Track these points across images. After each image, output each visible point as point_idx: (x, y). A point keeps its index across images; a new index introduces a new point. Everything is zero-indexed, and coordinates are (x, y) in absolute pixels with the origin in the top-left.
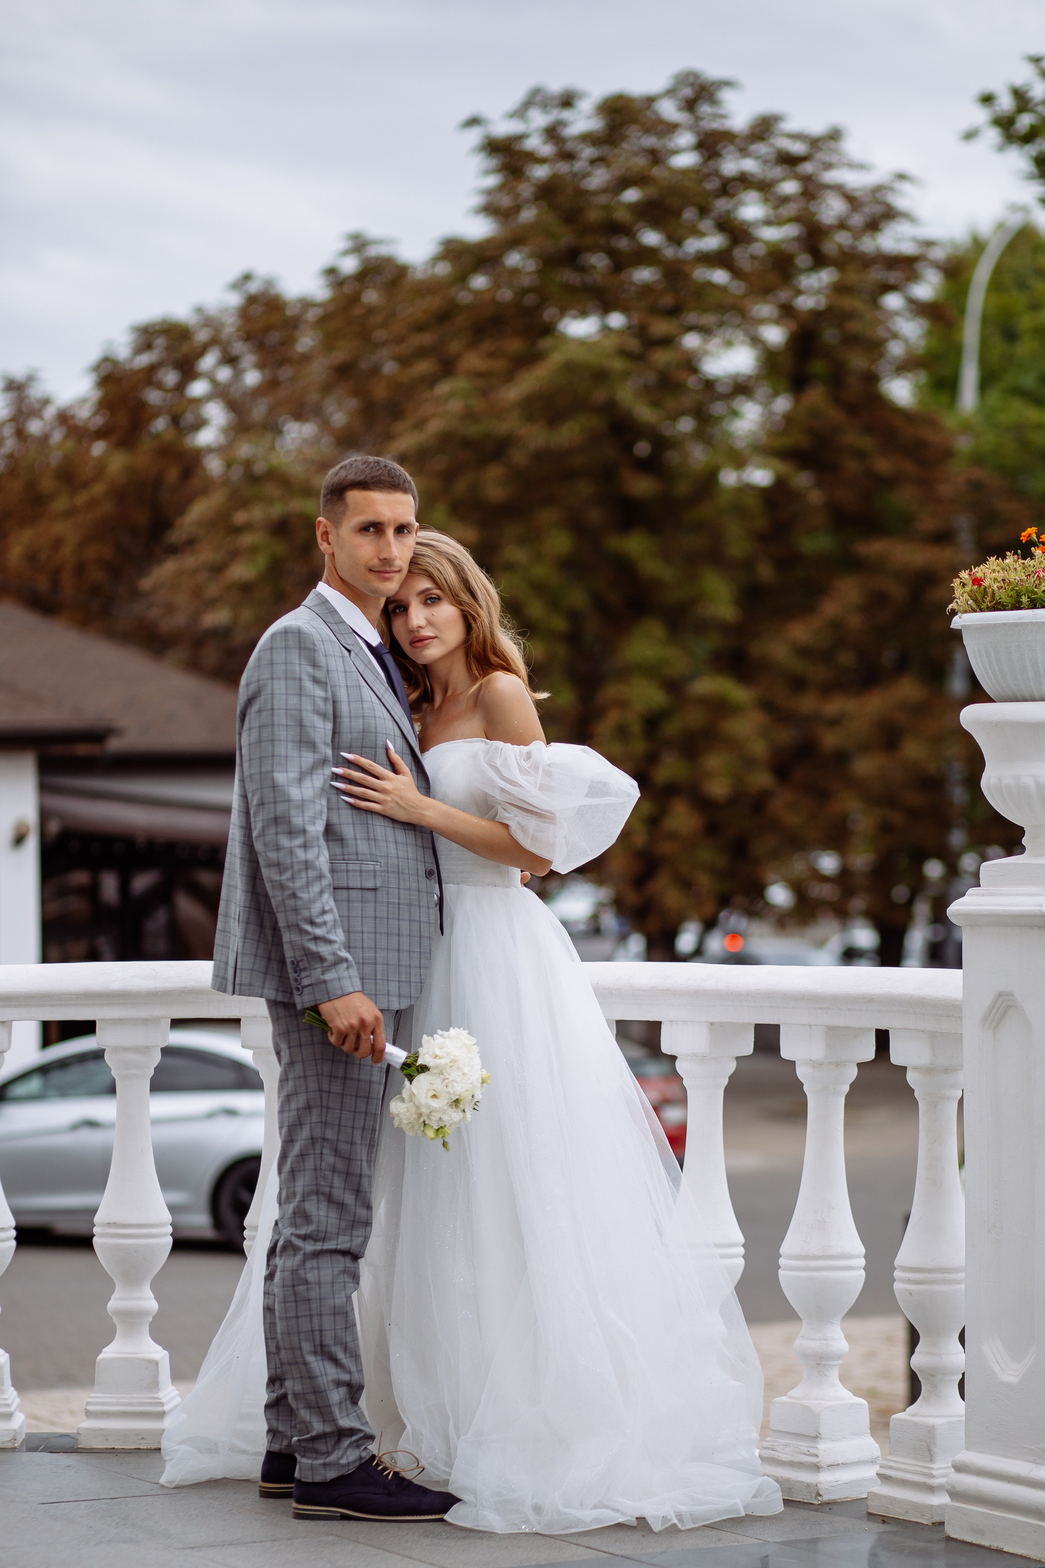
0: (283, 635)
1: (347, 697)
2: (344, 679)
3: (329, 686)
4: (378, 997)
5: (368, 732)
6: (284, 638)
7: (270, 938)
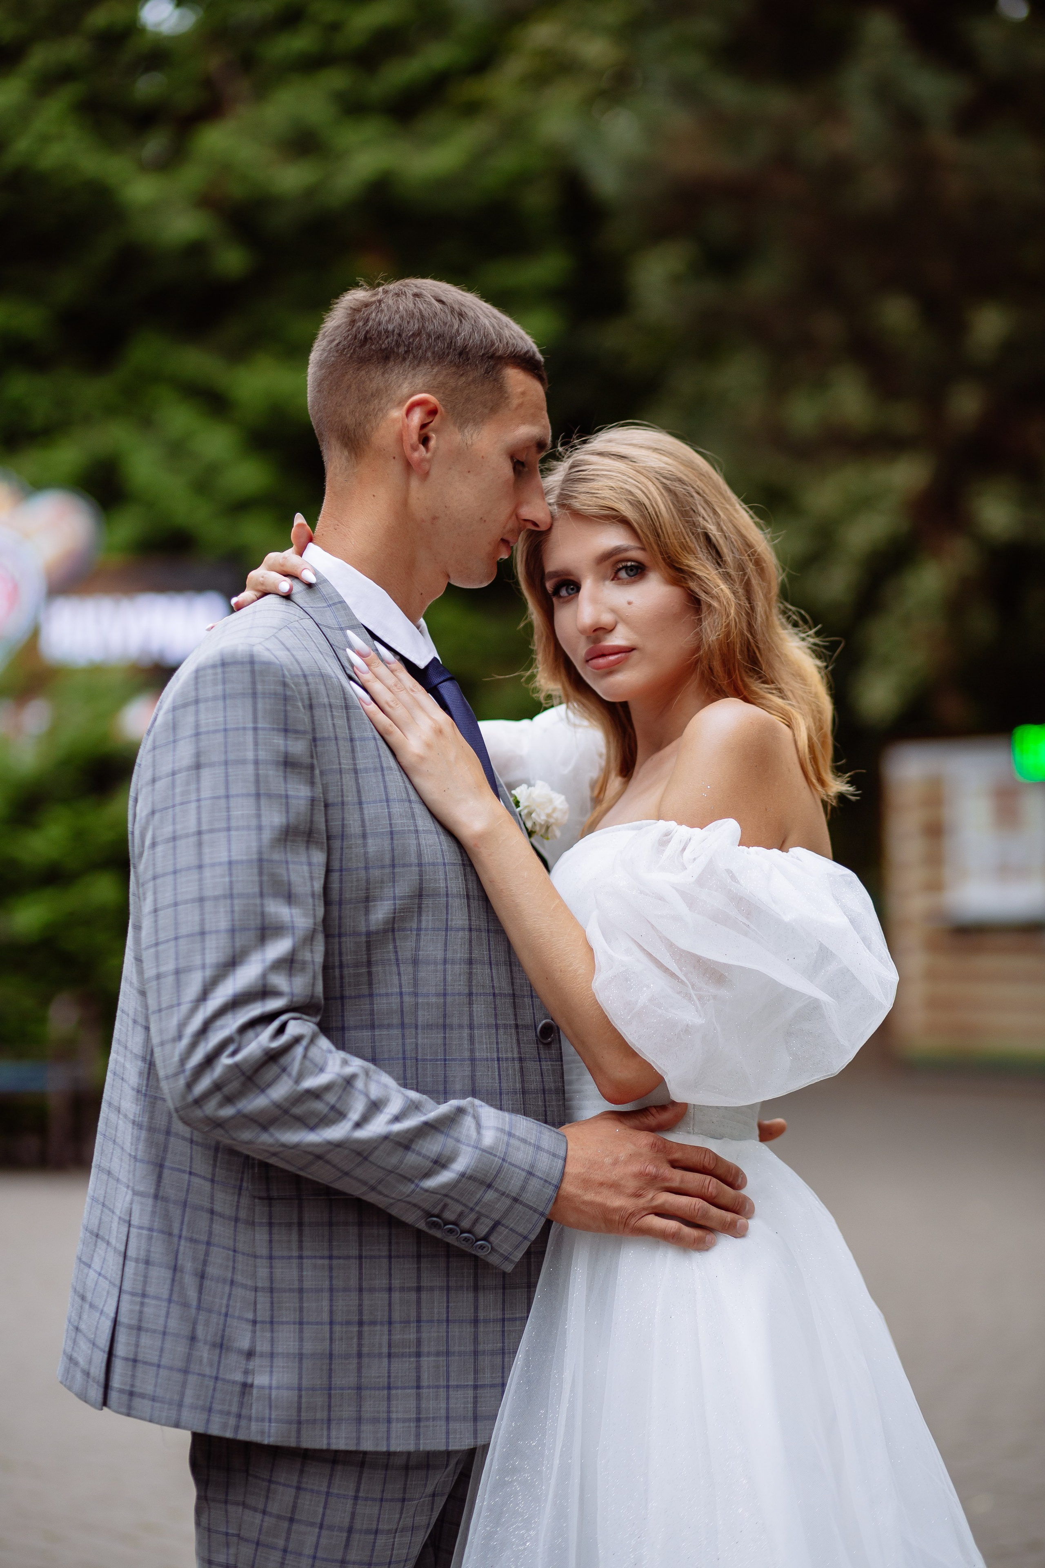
0: (219, 670)
1: (355, 794)
2: (349, 755)
3: (317, 772)
4: (422, 1424)
5: (404, 865)
6: (220, 677)
7: (192, 1294)
